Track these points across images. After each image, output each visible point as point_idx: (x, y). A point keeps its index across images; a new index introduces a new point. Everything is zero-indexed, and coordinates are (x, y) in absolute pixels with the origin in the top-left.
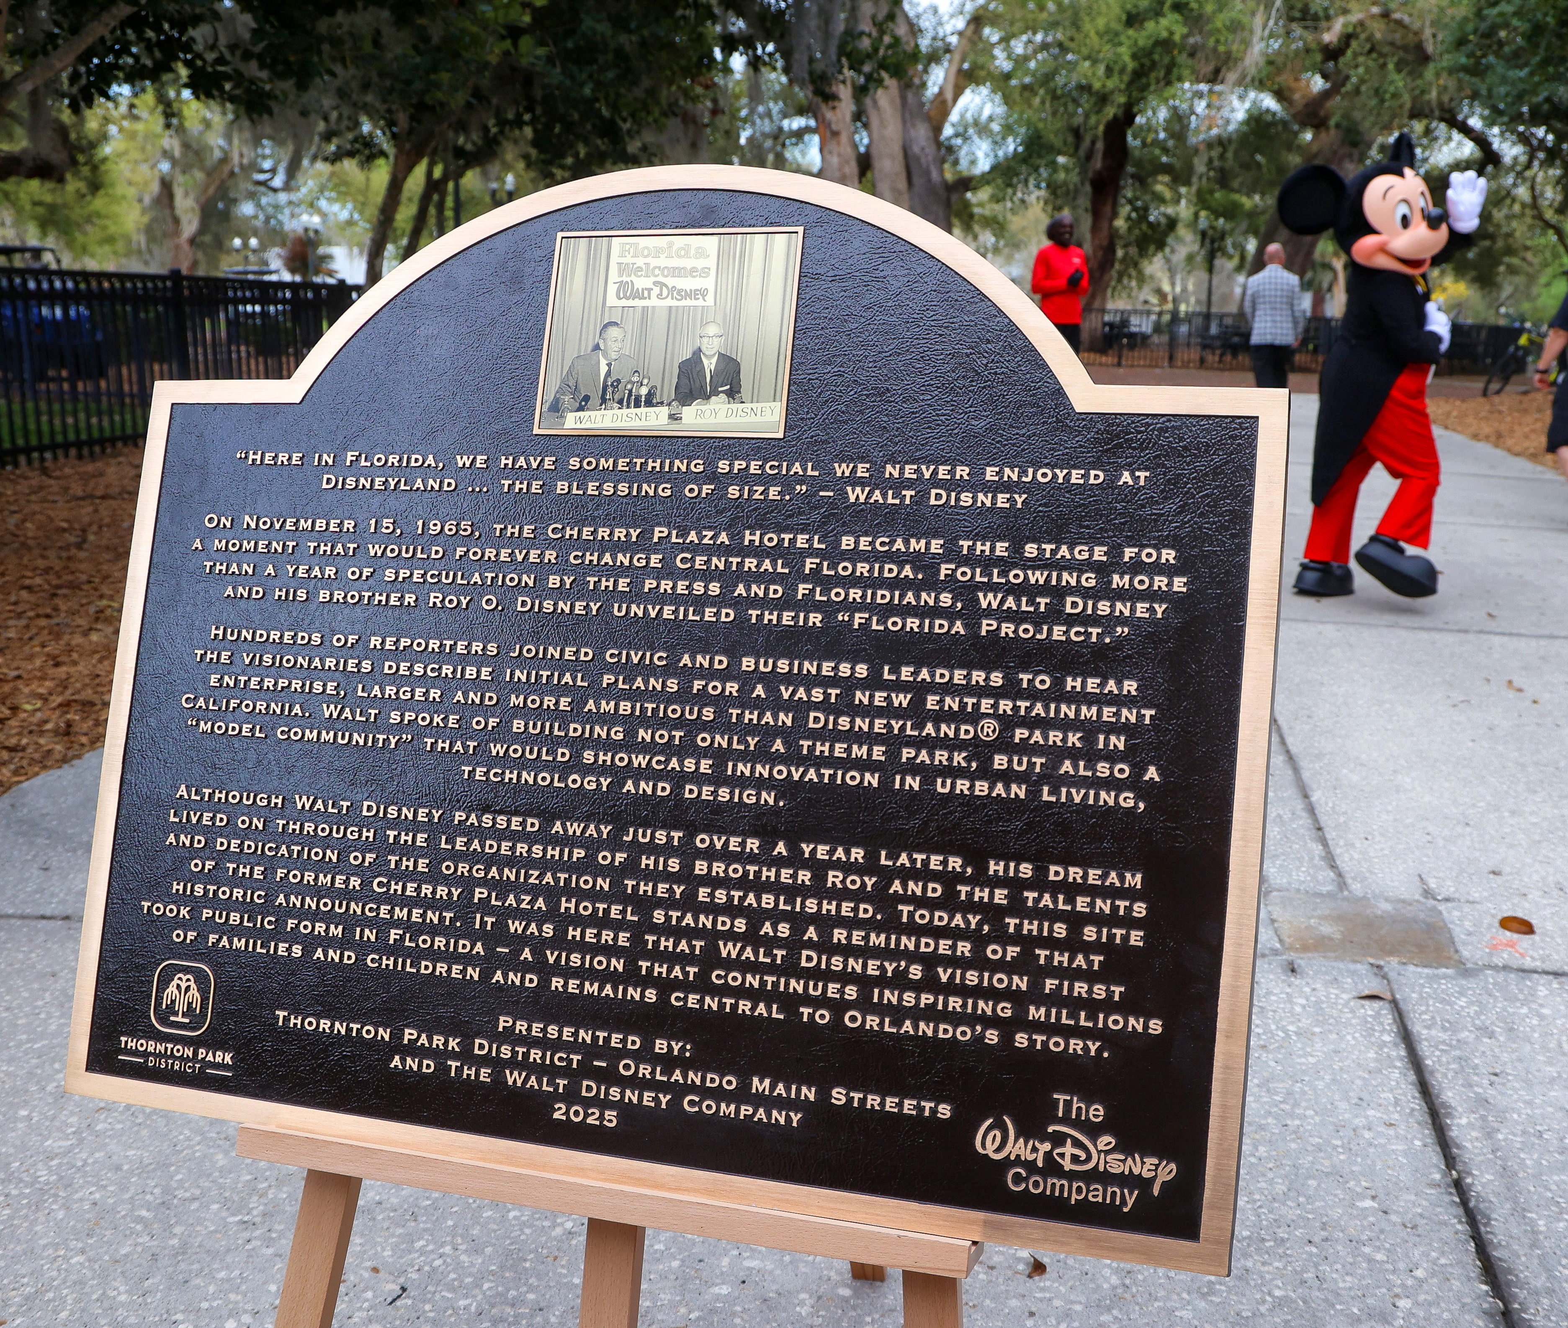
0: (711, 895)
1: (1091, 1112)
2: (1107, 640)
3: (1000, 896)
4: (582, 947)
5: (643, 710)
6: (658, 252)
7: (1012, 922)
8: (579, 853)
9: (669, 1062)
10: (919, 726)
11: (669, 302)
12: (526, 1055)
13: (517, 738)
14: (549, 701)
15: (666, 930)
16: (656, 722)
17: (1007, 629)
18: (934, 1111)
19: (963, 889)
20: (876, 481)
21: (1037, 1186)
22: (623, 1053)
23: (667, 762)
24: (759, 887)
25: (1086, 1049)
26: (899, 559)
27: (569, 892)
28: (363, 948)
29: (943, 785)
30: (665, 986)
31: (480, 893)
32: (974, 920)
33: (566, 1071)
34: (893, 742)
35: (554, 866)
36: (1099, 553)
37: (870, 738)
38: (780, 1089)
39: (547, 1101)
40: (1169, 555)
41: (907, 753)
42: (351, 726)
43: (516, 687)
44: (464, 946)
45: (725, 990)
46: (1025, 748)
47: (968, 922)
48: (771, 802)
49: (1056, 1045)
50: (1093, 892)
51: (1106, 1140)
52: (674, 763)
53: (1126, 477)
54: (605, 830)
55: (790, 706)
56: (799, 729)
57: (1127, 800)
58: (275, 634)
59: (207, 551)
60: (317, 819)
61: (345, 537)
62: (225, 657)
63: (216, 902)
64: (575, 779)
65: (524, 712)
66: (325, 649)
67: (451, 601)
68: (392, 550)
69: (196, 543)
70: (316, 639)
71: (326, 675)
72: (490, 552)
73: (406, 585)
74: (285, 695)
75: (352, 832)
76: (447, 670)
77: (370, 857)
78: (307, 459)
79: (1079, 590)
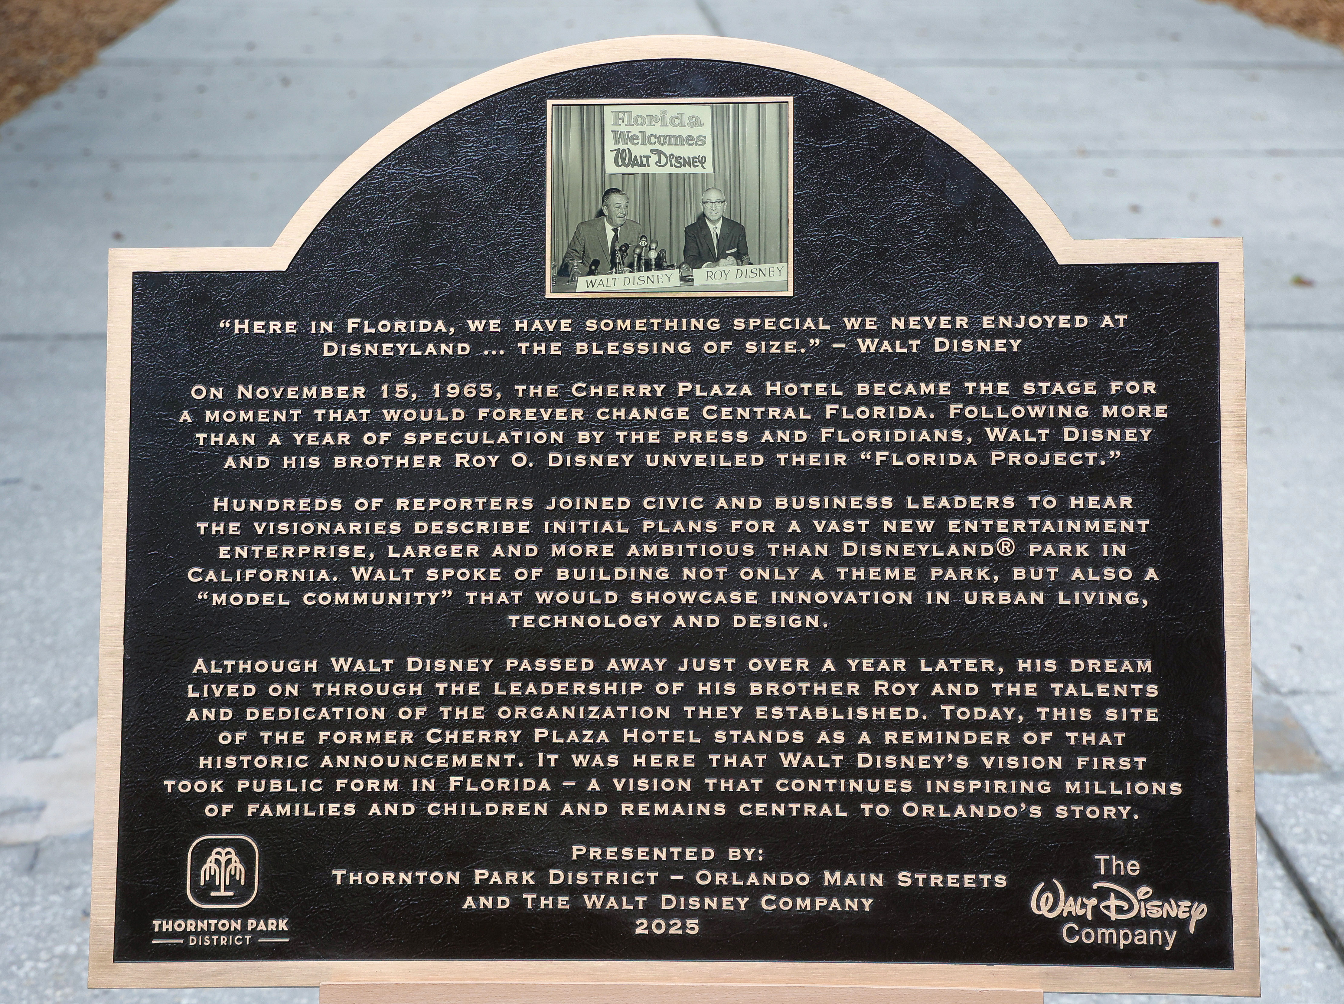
0: (769, 713)
1: (1129, 868)
2: (1103, 463)
3: (1030, 689)
4: (649, 772)
5: (686, 551)
6: (652, 120)
7: (1043, 711)
8: (636, 687)
9: (743, 868)
10: (944, 547)
11: (668, 169)
12: (603, 879)
13: (561, 586)
14: (591, 549)
15: (728, 748)
16: (698, 561)
17: (1014, 458)
18: (991, 882)
19: (998, 686)
20: (884, 332)
21: (1089, 937)
22: (699, 864)
23: (714, 596)
24: (812, 701)
25: (1119, 814)
26: (912, 402)
27: (630, 723)
28: (423, 798)
29: (971, 597)
30: (732, 800)
31: (539, 734)
32: (1009, 713)
33: (644, 889)
34: (922, 564)
35: (613, 700)
36: (1089, 388)
37: (901, 562)
38: (851, 879)
39: (628, 919)
40: (1150, 387)
41: (935, 572)
42: (387, 587)
43: (560, 538)
44: (529, 784)
45: (791, 796)
46: (1039, 560)
47: (1004, 715)
48: (816, 624)
49: (1093, 812)
50: (1111, 679)
51: (1144, 891)
52: (720, 597)
53: (1107, 321)
54: (660, 663)
55: (823, 538)
56: (836, 558)
57: (1132, 598)
58: (289, 504)
59: (200, 424)
60: (358, 678)
61: (356, 404)
62: (234, 528)
63: (252, 773)
64: (625, 620)
65: (568, 561)
66: (347, 515)
67: (479, 461)
68: (410, 415)
69: (186, 416)
70: (336, 504)
71: (351, 540)
72: (515, 413)
73: (429, 448)
74: (308, 562)
75: (399, 690)
76: (483, 526)
77: (420, 711)
78: (303, 327)
79: (1074, 421)
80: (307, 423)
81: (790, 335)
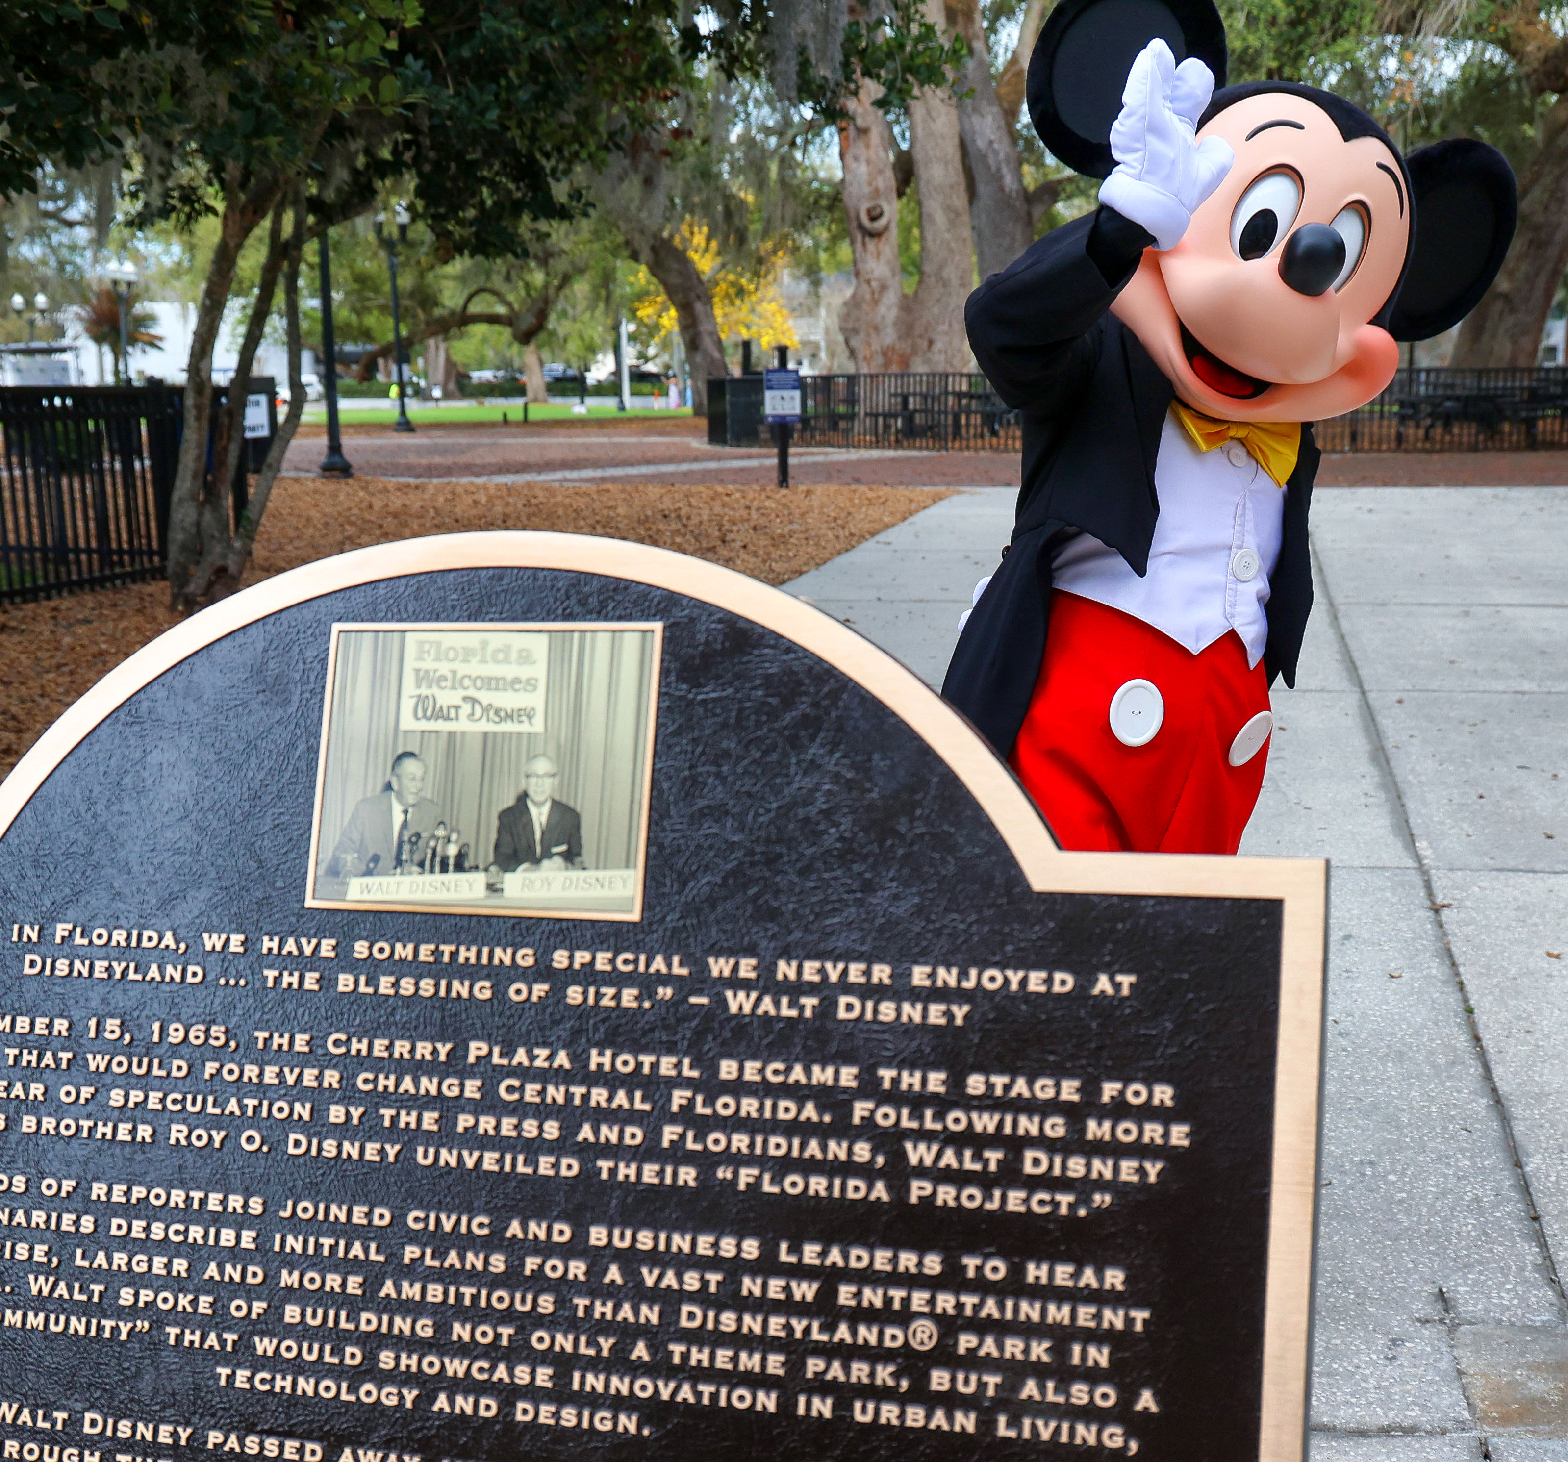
2: (1082, 1212)
5: (459, 1296)
6: (468, 654)
10: (829, 1327)
11: (485, 726)
13: (289, 1331)
14: (333, 1281)
16: (474, 1314)
17: (946, 1194)
20: (765, 984)
23: (492, 1369)
26: (798, 1094)
29: (864, 1410)
34: (795, 1350)
36: (1070, 1090)
37: (764, 1344)
40: (1164, 1094)
41: (814, 1365)
42: (66, 1307)
43: (290, 1261)
46: (973, 1363)
48: (632, 1429)
52: (501, 1372)
53: (1103, 984)
54: (411, 1461)
55: (655, 1295)
56: (669, 1329)
57: (1113, 1437)
60: (23, 1434)
61: (56, 1043)
64: (369, 1391)
65: (300, 1296)
66: (31, 1199)
67: (200, 1137)
68: (120, 1064)
70: (20, 1183)
71: (32, 1235)
72: (251, 1072)
73: (139, 1114)
75: (70, 1457)
76: (196, 1233)
79: (1042, 1142)
81: (628, 980)
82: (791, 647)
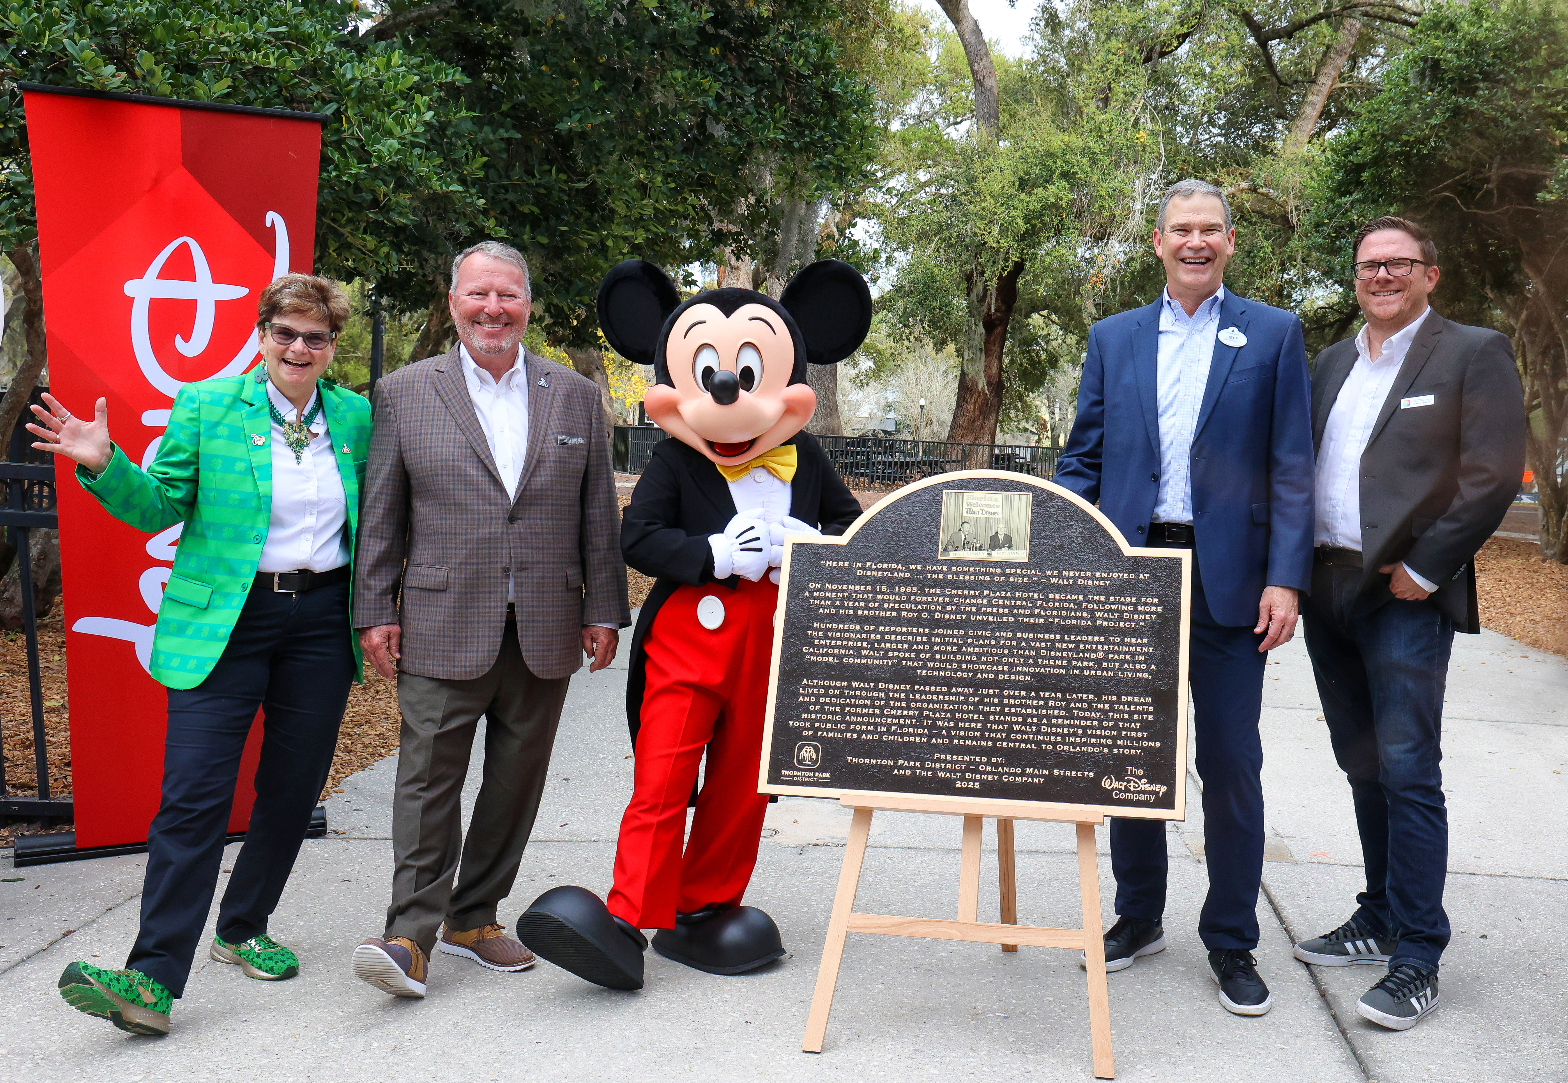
0: (1010, 710)
1: (1139, 772)
2: (1137, 626)
3: (1107, 706)
4: (964, 729)
5: (983, 650)
6: (981, 499)
7: (1111, 714)
8: (962, 698)
9: (997, 765)
10: (1078, 654)
11: (985, 516)
12: (945, 766)
13: (937, 660)
14: (949, 648)
15: (994, 722)
16: (987, 654)
17: (1105, 623)
18: (1088, 775)
19: (1095, 705)
20: (1060, 576)
21: (1123, 796)
22: (981, 763)
23: (992, 667)
24: (1027, 707)
25: (1136, 752)
26: (1069, 602)
27: (959, 711)
28: (881, 733)
29: (1087, 672)
30: (995, 740)
31: (925, 713)
32: (1098, 714)
33: (960, 771)
34: (1070, 660)
35: (953, 703)
36: (1134, 600)
37: (1062, 658)
38: (1036, 771)
39: (953, 781)
40: (1156, 600)
41: (1074, 663)
42: (874, 658)
43: (938, 644)
44: (920, 731)
45: (1016, 741)
46: (1112, 660)
47: (1096, 715)
48: (1029, 679)
49: (1127, 751)
50: (1136, 704)
51: (1144, 780)
52: (995, 667)
54: (971, 690)
55: (1034, 648)
56: (1038, 655)
57: (1146, 675)
58: (841, 626)
59: (811, 596)
60: (861, 690)
61: (867, 592)
62: (821, 634)
63: (821, 721)
64: (959, 674)
65: (940, 652)
66: (861, 631)
67: (910, 615)
68: (886, 597)
69: (807, 594)
70: (858, 627)
71: (862, 640)
72: (924, 598)
73: (893, 609)
74: (846, 647)
75: (876, 694)
76: (910, 638)
77: (883, 702)
78: (851, 565)
79: (1127, 611)
80: (850, 598)
81: (1025, 576)
82: (1065, 499)
